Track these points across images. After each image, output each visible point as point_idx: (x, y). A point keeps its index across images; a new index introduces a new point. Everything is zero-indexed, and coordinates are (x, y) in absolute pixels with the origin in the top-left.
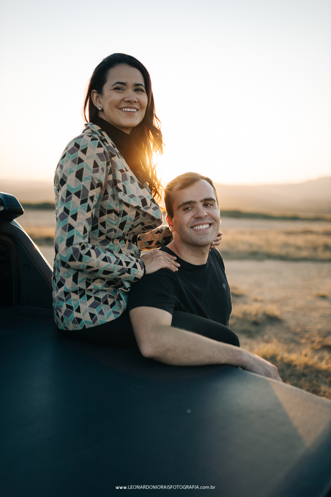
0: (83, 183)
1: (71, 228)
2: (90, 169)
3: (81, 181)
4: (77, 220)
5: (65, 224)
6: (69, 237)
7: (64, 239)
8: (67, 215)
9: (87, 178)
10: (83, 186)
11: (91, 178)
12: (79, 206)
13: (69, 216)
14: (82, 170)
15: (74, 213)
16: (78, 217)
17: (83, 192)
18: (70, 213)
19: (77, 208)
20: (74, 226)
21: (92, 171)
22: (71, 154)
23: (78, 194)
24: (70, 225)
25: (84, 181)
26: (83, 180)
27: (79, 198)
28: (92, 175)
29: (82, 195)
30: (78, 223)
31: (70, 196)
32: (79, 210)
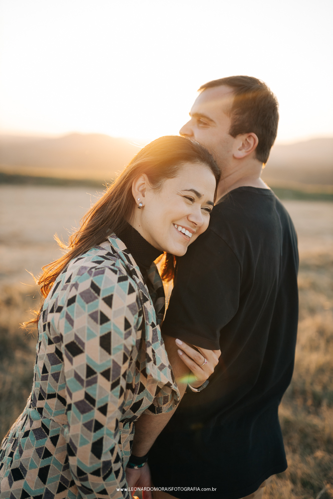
0: (112, 357)
1: (98, 426)
2: (120, 333)
3: (110, 353)
4: (108, 414)
5: (89, 420)
6: (96, 440)
7: (88, 442)
8: (92, 406)
9: (118, 349)
10: (114, 362)
11: (123, 347)
12: (110, 392)
13: (96, 409)
14: (109, 335)
15: (102, 405)
16: (109, 409)
17: (113, 371)
18: (97, 404)
19: (107, 397)
20: (103, 423)
21: (123, 336)
22: (87, 303)
23: (106, 374)
24: (97, 422)
25: (114, 354)
26: (112, 351)
27: (109, 380)
28: (124, 342)
29: (113, 376)
30: (109, 418)
31: (94, 376)
32: (109, 399)
